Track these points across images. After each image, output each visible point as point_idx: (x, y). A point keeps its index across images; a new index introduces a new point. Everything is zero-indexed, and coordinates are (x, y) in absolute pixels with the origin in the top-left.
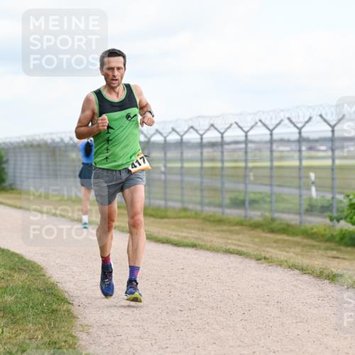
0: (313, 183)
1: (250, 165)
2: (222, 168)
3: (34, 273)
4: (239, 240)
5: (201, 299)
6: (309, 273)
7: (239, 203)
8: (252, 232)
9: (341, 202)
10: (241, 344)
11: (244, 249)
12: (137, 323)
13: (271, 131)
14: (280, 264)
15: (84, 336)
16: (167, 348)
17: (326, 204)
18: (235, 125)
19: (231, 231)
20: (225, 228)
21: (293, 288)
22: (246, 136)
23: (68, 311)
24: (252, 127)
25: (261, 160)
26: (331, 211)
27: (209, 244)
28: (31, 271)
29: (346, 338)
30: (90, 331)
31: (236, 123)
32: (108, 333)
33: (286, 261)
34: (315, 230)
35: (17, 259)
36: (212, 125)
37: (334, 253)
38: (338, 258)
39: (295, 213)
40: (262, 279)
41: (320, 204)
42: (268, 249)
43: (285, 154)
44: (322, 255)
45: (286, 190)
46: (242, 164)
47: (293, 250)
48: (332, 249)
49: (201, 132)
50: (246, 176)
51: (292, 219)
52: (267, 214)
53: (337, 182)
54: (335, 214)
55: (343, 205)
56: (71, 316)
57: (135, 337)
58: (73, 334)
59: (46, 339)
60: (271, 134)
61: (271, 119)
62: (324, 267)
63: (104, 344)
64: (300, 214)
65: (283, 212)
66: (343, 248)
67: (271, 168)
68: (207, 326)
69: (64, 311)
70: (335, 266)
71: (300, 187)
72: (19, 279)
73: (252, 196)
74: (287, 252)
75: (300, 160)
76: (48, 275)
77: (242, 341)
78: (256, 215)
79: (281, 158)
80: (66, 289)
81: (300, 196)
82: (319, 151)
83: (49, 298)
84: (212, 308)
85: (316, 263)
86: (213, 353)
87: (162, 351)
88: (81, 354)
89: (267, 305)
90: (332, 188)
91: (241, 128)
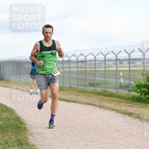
0: (122, 77)
1: (97, 69)
2: (86, 71)
3: (11, 112)
4: (92, 99)
5: (77, 123)
6: (120, 113)
7: (92, 85)
8: (98, 96)
9: (133, 84)
10: (93, 140)
12: (52, 132)
13: (105, 56)
14: (109, 109)
15: (31, 137)
16: (64, 142)
17: (127, 85)
18: (91, 54)
19: (89, 96)
20: (87, 94)
21: (113, 118)
22: (95, 58)
23: (25, 127)
24: (97, 55)
25: (101, 67)
26: (129, 88)
27: (80, 101)
28: (10, 112)
29: (135, 138)
30: (33, 135)
31: (91, 53)
32: (40, 136)
33: (111, 108)
34: (122, 95)
35: (4, 107)
36: (82, 54)
37: (130, 104)
38: (131, 106)
39: (115, 89)
40: (101, 115)
41: (124, 85)
42: (104, 103)
43: (111, 65)
44: (125, 105)
45: (111, 80)
46: (94, 69)
47: (114, 103)
48: (129, 103)
49: (77, 57)
50: (95, 74)
51: (113, 91)
52: (104, 89)
53: (131, 76)
54: (130, 89)
55: (133, 85)
56: (25, 129)
57: (51, 138)
58: (27, 137)
59: (16, 139)
60: (105, 57)
61: (105, 51)
62: (126, 110)
63: (39, 141)
64: (116, 89)
65: (109, 88)
66: (133, 102)
67: (105, 71)
68: (79, 134)
69: (23, 127)
70: (130, 110)
71: (116, 78)
72: (5, 115)
73: (97, 82)
74: (112, 104)
75: (117, 67)
76: (16, 113)
78: (99, 89)
79: (109, 67)
80: (24, 119)
81: (117, 82)
82: (124, 64)
83: (17, 122)
84: (82, 126)
85: (123, 108)
86: (82, 144)
87: (62, 143)
88: (30, 145)
89: (103, 125)
90: (129, 79)
91: (93, 55)
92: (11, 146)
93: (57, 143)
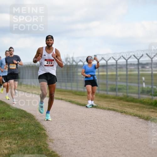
0: (144, 81)
1: (118, 73)
2: (107, 75)
4: (114, 105)
5: (98, 129)
6: (142, 118)
7: (114, 90)
8: (119, 101)
9: (155, 89)
10: (115, 147)
11: (116, 108)
12: (72, 138)
13: (127, 60)
14: (130, 114)
15: (51, 144)
16: (85, 148)
17: (149, 90)
18: (112, 58)
19: (110, 101)
20: (108, 100)
21: (135, 124)
22: (117, 62)
23: (45, 134)
24: (119, 59)
25: (123, 71)
26: (151, 92)
27: (101, 106)
28: (29, 117)
30: (53, 141)
31: (113, 57)
32: (60, 142)
33: (133, 113)
34: (144, 101)
35: (24, 113)
36: (103, 58)
37: (152, 110)
38: (154, 112)
40: (123, 121)
41: (147, 90)
42: (126, 108)
43: (132, 70)
44: (148, 111)
45: (133, 84)
46: (115, 73)
47: (136, 109)
48: (152, 108)
50: (116, 79)
51: (135, 96)
52: (125, 94)
53: (154, 81)
54: (153, 94)
56: (45, 136)
57: (72, 144)
58: (47, 143)
59: (36, 145)
60: (127, 62)
61: (127, 55)
62: (148, 116)
63: (59, 147)
64: (138, 94)
65: (132, 93)
66: (156, 108)
67: (127, 75)
68: (101, 140)
69: (43, 133)
70: (153, 115)
71: (138, 83)
72: (24, 121)
73: (119, 87)
74: (134, 109)
75: (139, 71)
76: (36, 119)
77: (115, 146)
78: (120, 94)
80: (44, 125)
81: (139, 87)
82: (146, 68)
83: (37, 128)
84: (103, 132)
85: (145, 114)
86: (103, 151)
87: (82, 150)
88: (50, 151)
89: (125, 131)
90: (152, 84)
91: (114, 59)
92: (30, 152)
93: (78, 150)
